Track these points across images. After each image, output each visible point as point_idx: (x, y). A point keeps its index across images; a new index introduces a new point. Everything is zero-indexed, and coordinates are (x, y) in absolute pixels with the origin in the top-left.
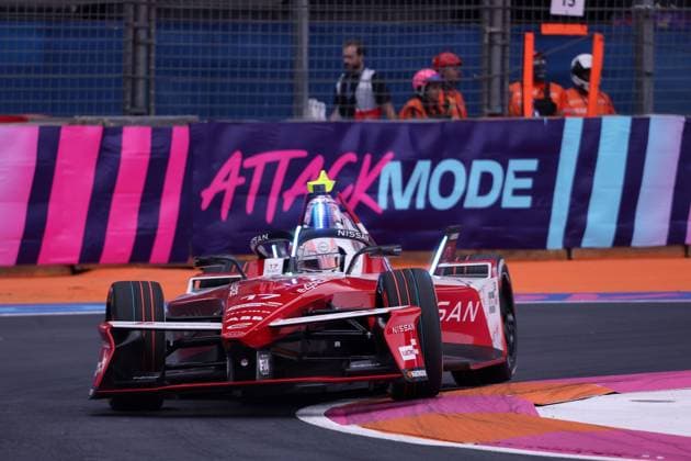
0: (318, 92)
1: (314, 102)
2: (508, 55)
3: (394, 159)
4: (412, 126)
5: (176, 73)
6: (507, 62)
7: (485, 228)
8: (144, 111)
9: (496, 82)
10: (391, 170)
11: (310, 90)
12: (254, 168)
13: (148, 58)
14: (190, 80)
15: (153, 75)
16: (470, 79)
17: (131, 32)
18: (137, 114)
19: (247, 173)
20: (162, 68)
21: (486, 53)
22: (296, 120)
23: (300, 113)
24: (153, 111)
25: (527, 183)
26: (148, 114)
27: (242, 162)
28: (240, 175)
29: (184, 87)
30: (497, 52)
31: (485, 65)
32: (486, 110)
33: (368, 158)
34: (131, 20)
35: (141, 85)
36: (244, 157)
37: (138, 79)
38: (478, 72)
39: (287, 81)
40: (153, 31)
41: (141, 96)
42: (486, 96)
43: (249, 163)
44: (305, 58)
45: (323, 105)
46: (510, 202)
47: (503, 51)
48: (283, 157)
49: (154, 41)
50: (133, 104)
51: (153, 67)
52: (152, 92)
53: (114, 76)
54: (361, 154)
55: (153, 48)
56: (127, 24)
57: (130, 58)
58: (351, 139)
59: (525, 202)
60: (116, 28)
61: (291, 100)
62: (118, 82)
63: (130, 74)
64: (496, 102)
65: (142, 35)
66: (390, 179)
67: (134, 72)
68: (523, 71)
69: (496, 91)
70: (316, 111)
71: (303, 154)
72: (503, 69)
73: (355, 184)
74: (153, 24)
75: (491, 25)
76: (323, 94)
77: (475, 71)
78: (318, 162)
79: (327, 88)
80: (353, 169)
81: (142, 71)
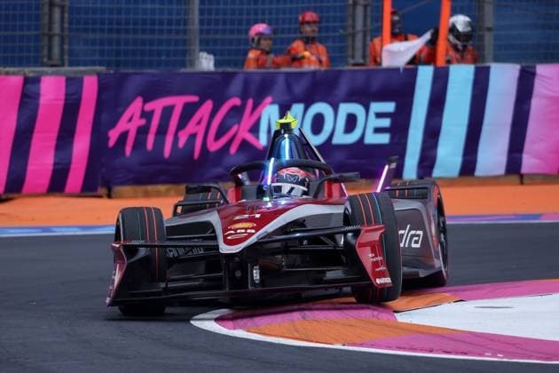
0: (207, 46)
1: (204, 55)
2: (369, 13)
3: (272, 103)
4: (288, 74)
5: (86, 30)
6: (369, 20)
7: (349, 161)
8: (59, 63)
9: (359, 37)
11: (201, 44)
12: (153, 112)
13: (62, 18)
14: (98, 36)
15: (66, 33)
16: (337, 34)
18: (52, 66)
19: (147, 115)
20: (74, 26)
21: (350, 12)
22: (188, 70)
23: (192, 63)
24: (66, 62)
25: (386, 123)
26: (63, 65)
27: (143, 106)
28: (142, 117)
29: (93, 42)
30: (360, 10)
31: (350, 22)
32: (351, 61)
33: (250, 102)
35: (56, 41)
36: (145, 102)
37: (54, 35)
38: (344, 28)
39: (180, 37)
41: (56, 50)
42: (350, 49)
43: (148, 107)
44: (196, 16)
45: (212, 57)
46: (372, 139)
47: (365, 11)
48: (178, 102)
49: (67, 3)
50: (50, 57)
51: (66, 25)
52: (66, 47)
53: (34, 33)
54: (244, 98)
55: (66, 9)
57: (46, 20)
58: (236, 86)
59: (384, 139)
61: (184, 53)
62: (37, 38)
63: (46, 31)
64: (359, 54)
66: (269, 120)
67: (50, 29)
68: (382, 27)
69: (359, 44)
70: (206, 63)
71: (195, 99)
72: (365, 25)
73: (239, 123)
76: (211, 47)
77: (341, 27)
78: (209, 105)
79: (215, 42)
80: (237, 112)
81: (57, 28)
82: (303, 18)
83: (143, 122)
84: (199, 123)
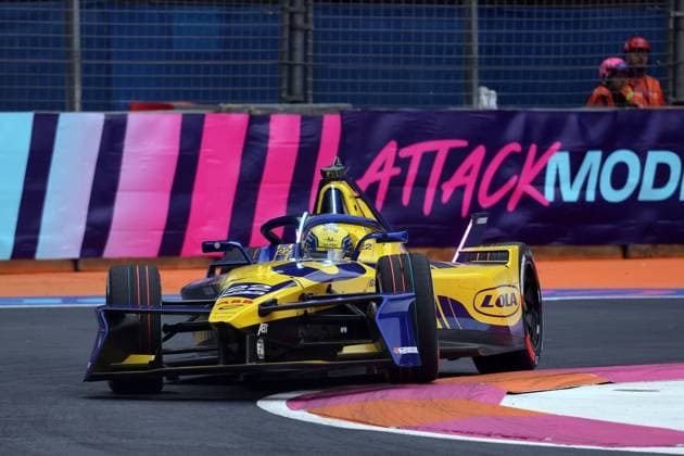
0: (489, 80)
1: (484, 90)
3: (561, 150)
4: (582, 114)
5: (334, 60)
7: (660, 222)
8: (302, 98)
9: (682, 70)
10: (559, 161)
11: (480, 77)
12: (408, 160)
13: (306, 44)
14: (349, 66)
15: (310, 62)
16: (654, 66)
17: (287, 16)
18: (293, 102)
19: (403, 163)
20: (320, 54)
21: (671, 38)
22: (464, 108)
23: (469, 101)
24: (311, 99)
26: (306, 101)
27: (398, 152)
28: (395, 165)
30: (682, 37)
31: (671, 50)
32: (671, 99)
33: (534, 147)
34: (287, 5)
35: (298, 72)
36: (400, 146)
37: (296, 65)
38: (664, 59)
40: (311, 15)
41: (298, 83)
42: (671, 83)
43: (404, 153)
44: (475, 44)
45: (493, 92)
48: (442, 147)
49: (311, 26)
50: (290, 91)
51: (310, 53)
52: (310, 79)
53: (269, 62)
54: (525, 142)
55: (310, 33)
56: (283, 9)
57: (286, 47)
58: (515, 128)
60: (271, 13)
62: (274, 68)
63: (286, 61)
64: (681, 90)
65: (299, 20)
66: (558, 170)
67: (291, 57)
69: (681, 79)
70: (488, 100)
71: (464, 143)
73: (519, 174)
74: (311, 8)
75: (677, 9)
76: (493, 81)
77: (658, 58)
78: (480, 151)
79: (497, 75)
80: (517, 160)
81: (299, 57)
82: (630, 45)
83: (397, 171)
84: (468, 173)
